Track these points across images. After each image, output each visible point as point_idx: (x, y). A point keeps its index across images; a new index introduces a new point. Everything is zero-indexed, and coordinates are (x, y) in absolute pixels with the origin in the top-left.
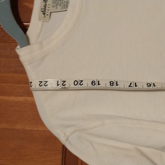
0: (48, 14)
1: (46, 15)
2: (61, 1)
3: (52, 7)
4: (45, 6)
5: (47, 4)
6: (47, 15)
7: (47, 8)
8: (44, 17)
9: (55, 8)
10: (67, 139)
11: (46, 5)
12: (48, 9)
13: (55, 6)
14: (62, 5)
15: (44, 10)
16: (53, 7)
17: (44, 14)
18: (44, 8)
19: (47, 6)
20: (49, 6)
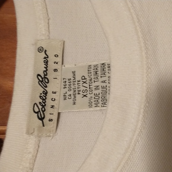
0: (51, 117)
1: (46, 120)
2: (85, 85)
3: (62, 97)
5: (49, 89)
6: (51, 120)
7: (49, 103)
8: (42, 125)
9: (71, 101)
11: (46, 93)
12: (53, 103)
13: (70, 95)
14: (89, 96)
15: (40, 107)
16: (65, 99)
17: (42, 119)
18: (41, 101)
19: (50, 96)
20: (54, 96)
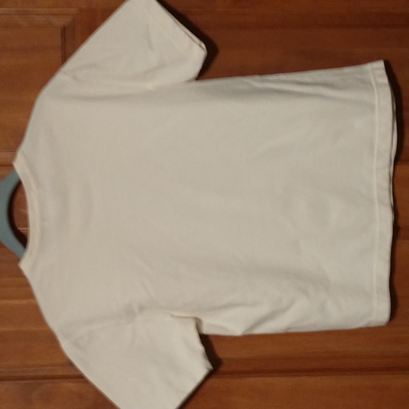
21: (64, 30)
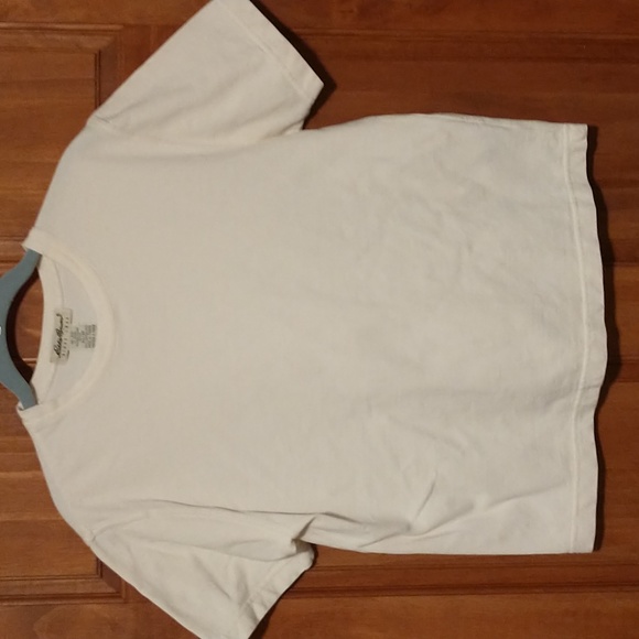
0: (64, 353)
4: (60, 341)
5: (63, 338)
8: (58, 357)
10: (94, 539)
12: (65, 346)
15: (58, 347)
17: (59, 354)
18: (58, 344)
20: (66, 342)
21: (99, 56)
